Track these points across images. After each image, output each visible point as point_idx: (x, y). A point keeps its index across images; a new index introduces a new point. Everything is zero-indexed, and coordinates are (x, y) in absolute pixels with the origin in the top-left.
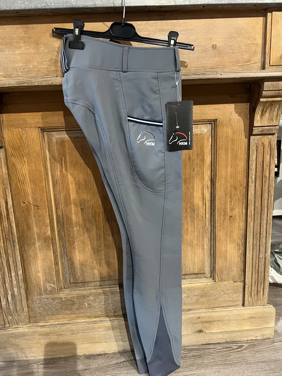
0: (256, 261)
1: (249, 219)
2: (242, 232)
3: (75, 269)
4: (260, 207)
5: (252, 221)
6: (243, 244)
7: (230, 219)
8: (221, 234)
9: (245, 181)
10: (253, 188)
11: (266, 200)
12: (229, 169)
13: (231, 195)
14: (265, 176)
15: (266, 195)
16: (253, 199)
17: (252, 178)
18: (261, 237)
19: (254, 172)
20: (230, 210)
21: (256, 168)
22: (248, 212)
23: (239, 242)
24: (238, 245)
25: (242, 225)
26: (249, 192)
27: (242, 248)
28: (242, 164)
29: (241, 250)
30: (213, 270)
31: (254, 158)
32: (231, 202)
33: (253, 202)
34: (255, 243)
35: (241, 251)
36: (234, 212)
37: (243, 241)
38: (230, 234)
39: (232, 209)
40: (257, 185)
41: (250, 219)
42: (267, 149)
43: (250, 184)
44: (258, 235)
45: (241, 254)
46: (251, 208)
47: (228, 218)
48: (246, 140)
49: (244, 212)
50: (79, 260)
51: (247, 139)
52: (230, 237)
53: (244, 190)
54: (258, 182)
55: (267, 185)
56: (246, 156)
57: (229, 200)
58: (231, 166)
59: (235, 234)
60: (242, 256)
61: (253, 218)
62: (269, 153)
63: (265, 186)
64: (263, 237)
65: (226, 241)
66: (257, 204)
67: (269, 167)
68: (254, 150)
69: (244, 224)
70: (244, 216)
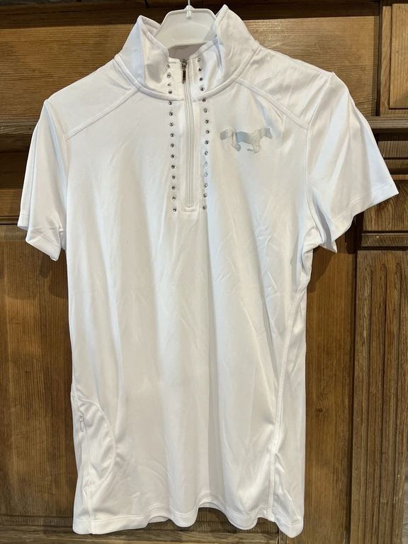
0: (373, 510)
1: (357, 420)
2: (343, 444)
3: (9, 487)
4: (379, 395)
5: (364, 425)
6: (344, 470)
7: (317, 416)
9: (349, 340)
10: (365, 354)
11: (393, 383)
13: (319, 366)
14: (390, 333)
15: (393, 371)
16: (366, 378)
17: (362, 334)
18: (383, 460)
19: (366, 324)
20: (318, 397)
21: (371, 315)
22: (355, 405)
23: (337, 464)
24: (335, 470)
25: (343, 428)
26: (356, 363)
27: (344, 478)
28: (341, 305)
29: (340, 483)
31: (366, 294)
32: (319, 380)
33: (365, 383)
34: (370, 470)
35: (341, 485)
36: (326, 402)
37: (345, 464)
38: (318, 447)
39: (321, 396)
40: (374, 350)
41: (359, 419)
42: (393, 278)
43: (358, 346)
44: (377, 455)
45: (341, 491)
46: (361, 398)
48: (350, 258)
49: (347, 403)
50: (18, 472)
51: (351, 256)
52: (318, 454)
53: (347, 358)
54: (374, 344)
55: (394, 352)
56: (350, 289)
58: (319, 308)
59: (329, 447)
60: (344, 496)
61: (365, 417)
62: (398, 286)
63: (390, 353)
64: (387, 460)
66: (373, 390)
67: (397, 313)
68: (365, 278)
69: (346, 428)
70: (347, 412)
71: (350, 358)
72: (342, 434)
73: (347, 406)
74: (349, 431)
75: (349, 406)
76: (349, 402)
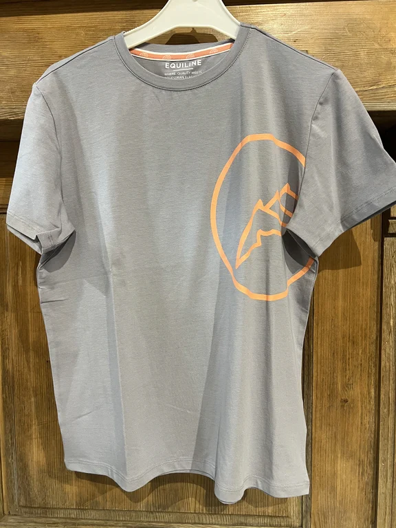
1: (383, 411)
2: (369, 435)
3: (29, 478)
5: (391, 416)
6: (370, 463)
7: (343, 406)
8: (324, 436)
9: (374, 329)
10: (392, 343)
12: (340, 303)
13: (344, 356)
16: (392, 368)
17: (389, 323)
19: (393, 312)
20: (343, 388)
22: (382, 396)
23: (362, 456)
24: (361, 463)
25: (369, 420)
26: (383, 352)
27: (370, 471)
28: (367, 294)
29: (366, 476)
30: (306, 512)
32: (344, 370)
33: (392, 373)
35: (367, 478)
36: (351, 392)
37: (371, 456)
38: (343, 439)
39: (346, 386)
41: (385, 410)
43: (385, 335)
45: (367, 484)
46: (388, 388)
47: (338, 403)
48: (376, 245)
49: (373, 393)
50: (38, 462)
51: (377, 243)
52: (343, 446)
53: (373, 348)
56: (376, 277)
57: (339, 365)
58: (345, 296)
59: (354, 439)
60: (369, 489)
61: (392, 407)
65: (334, 451)
68: (391, 266)
69: (372, 420)
70: (372, 403)
71: (376, 348)
72: (368, 426)
73: (373, 396)
74: (375, 422)
75: (375, 397)
76: (375, 392)
